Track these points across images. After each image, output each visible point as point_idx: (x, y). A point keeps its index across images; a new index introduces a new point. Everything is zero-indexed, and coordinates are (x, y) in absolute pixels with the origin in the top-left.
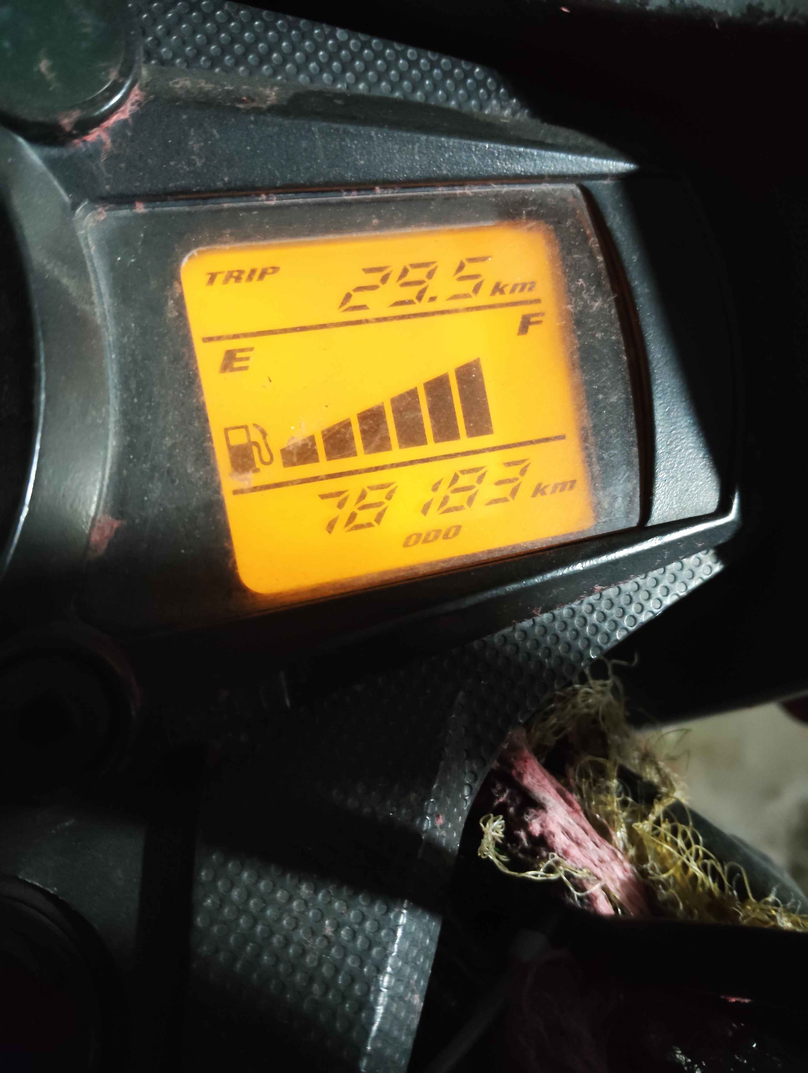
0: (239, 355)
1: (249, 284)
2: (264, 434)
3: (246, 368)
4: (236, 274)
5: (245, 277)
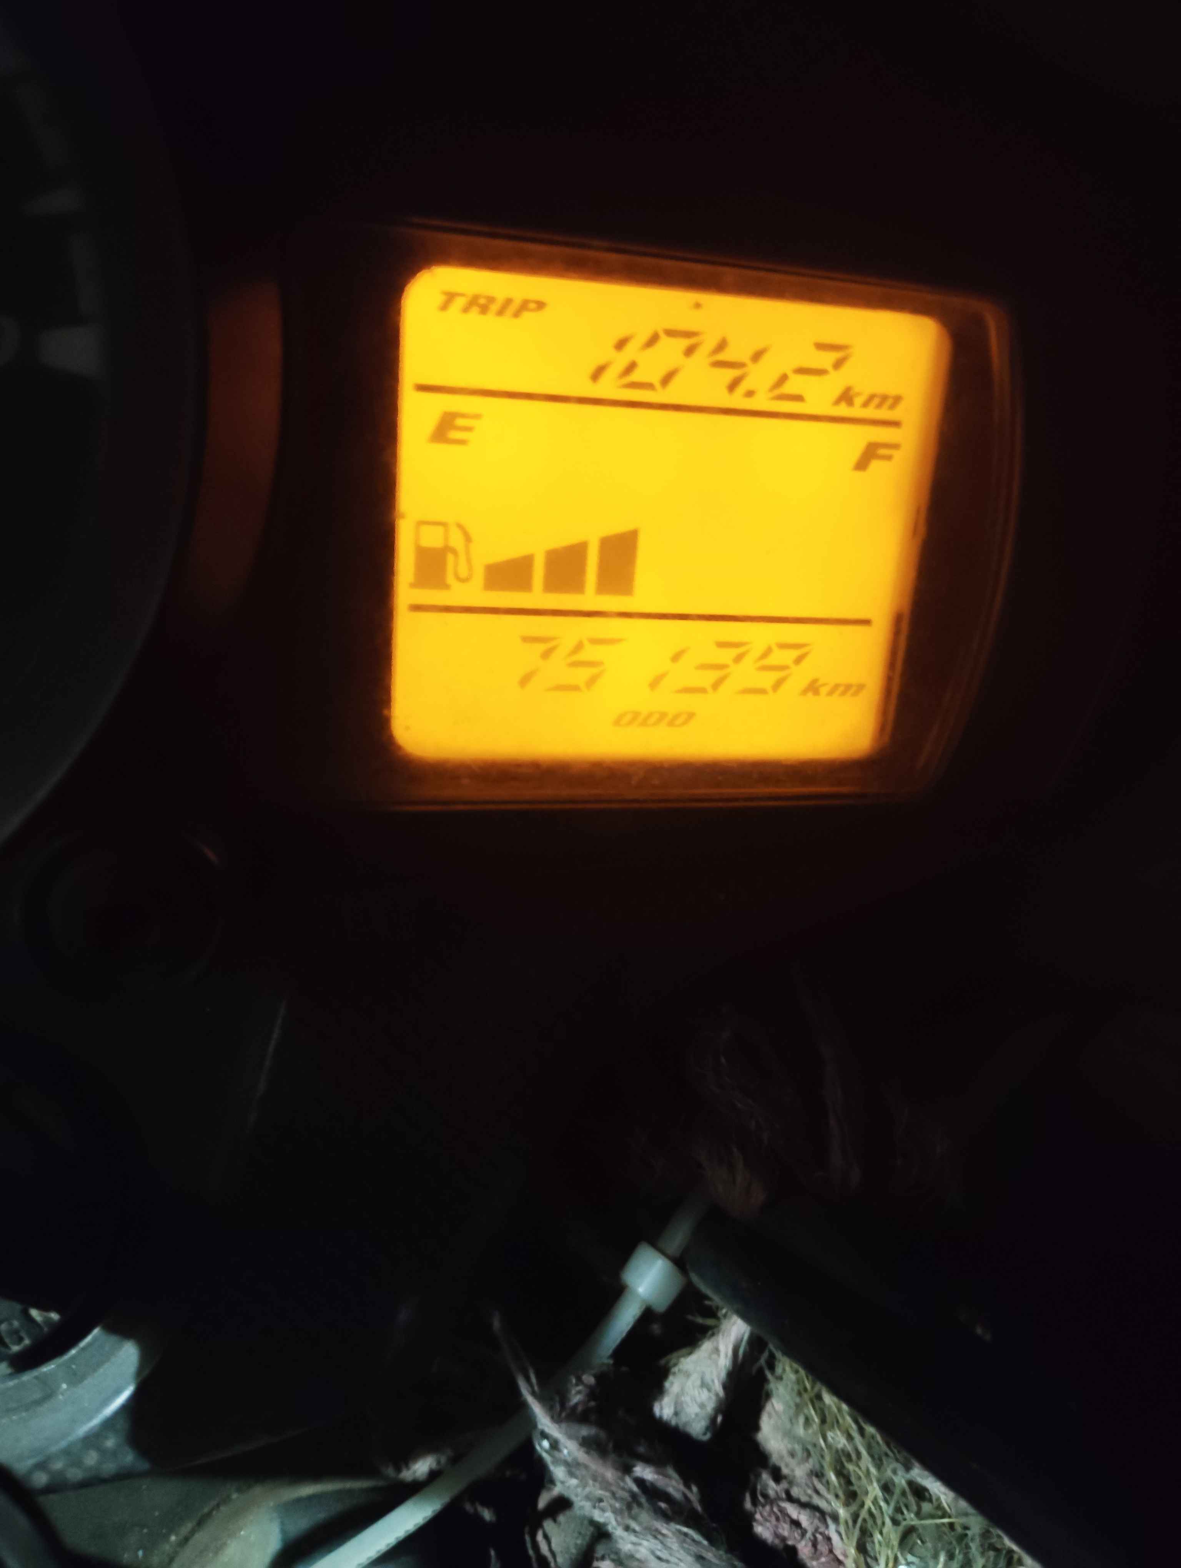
0: (460, 422)
1: (500, 319)
2: (468, 538)
3: (464, 442)
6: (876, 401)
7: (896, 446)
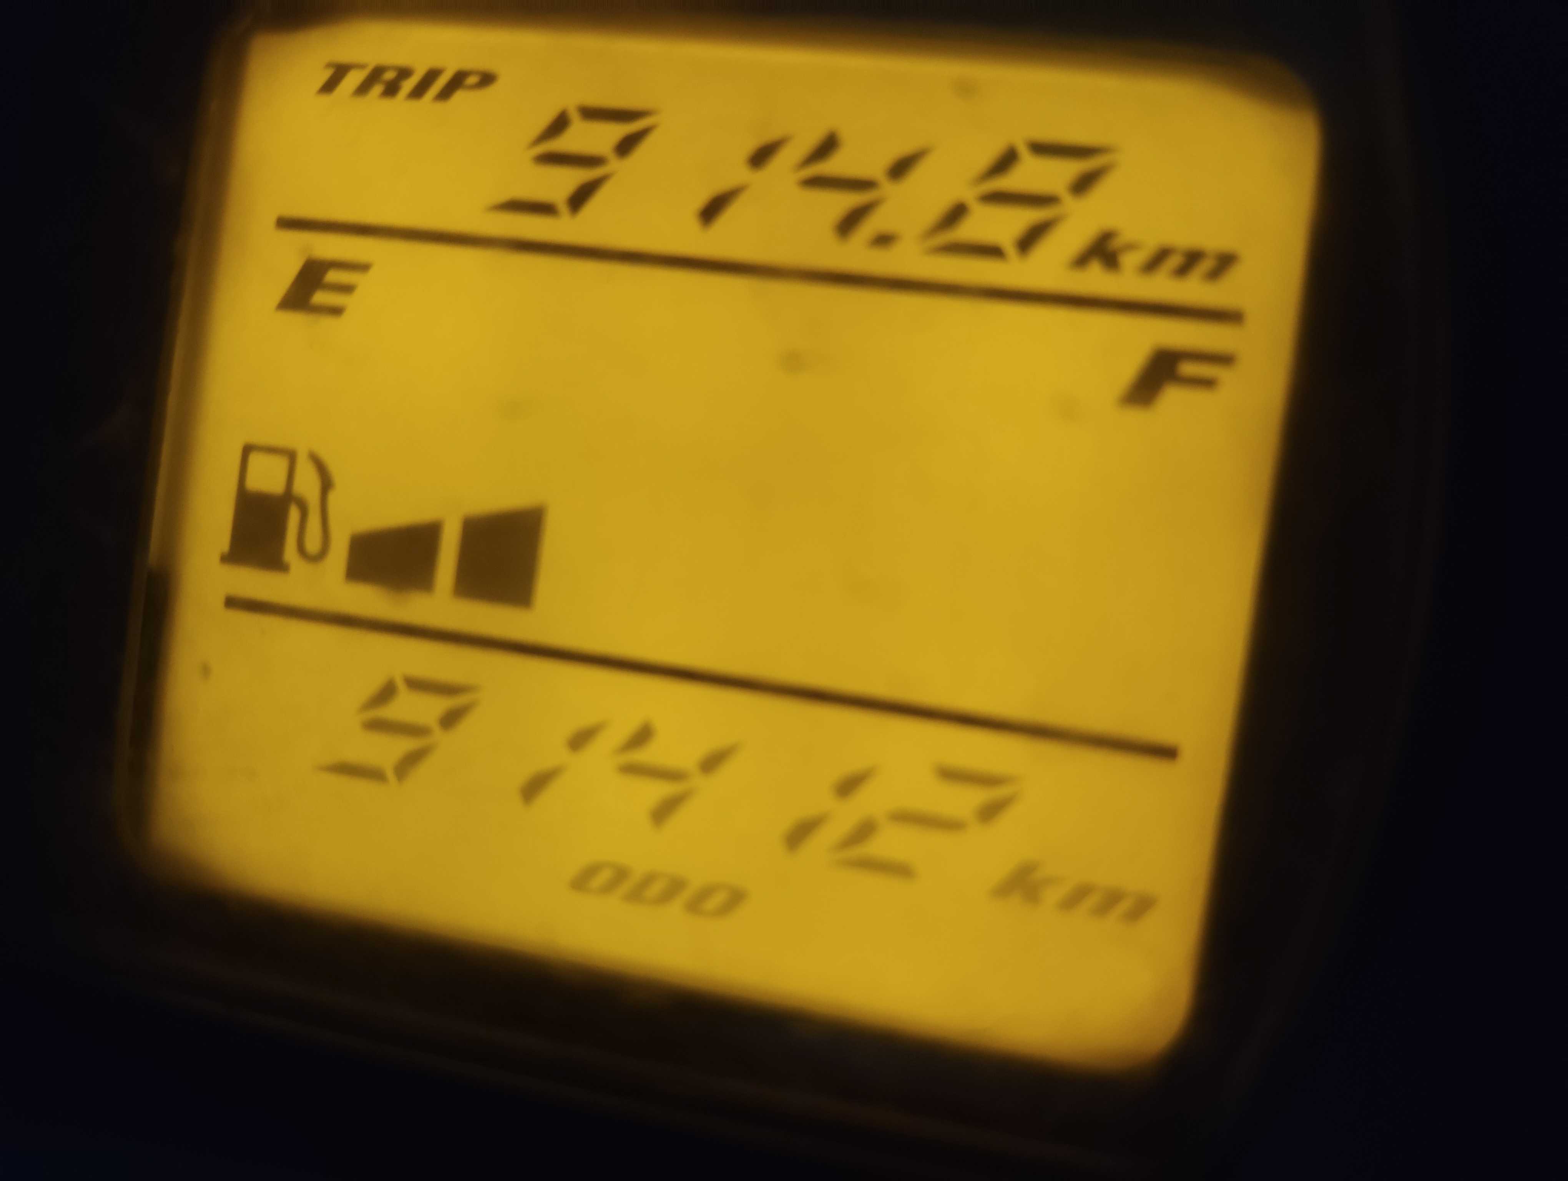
0: (332, 276)
1: (415, 104)
2: (326, 484)
3: (336, 311)
4: (389, 75)
5: (408, 85)
6: (1173, 262)
7: (1224, 359)
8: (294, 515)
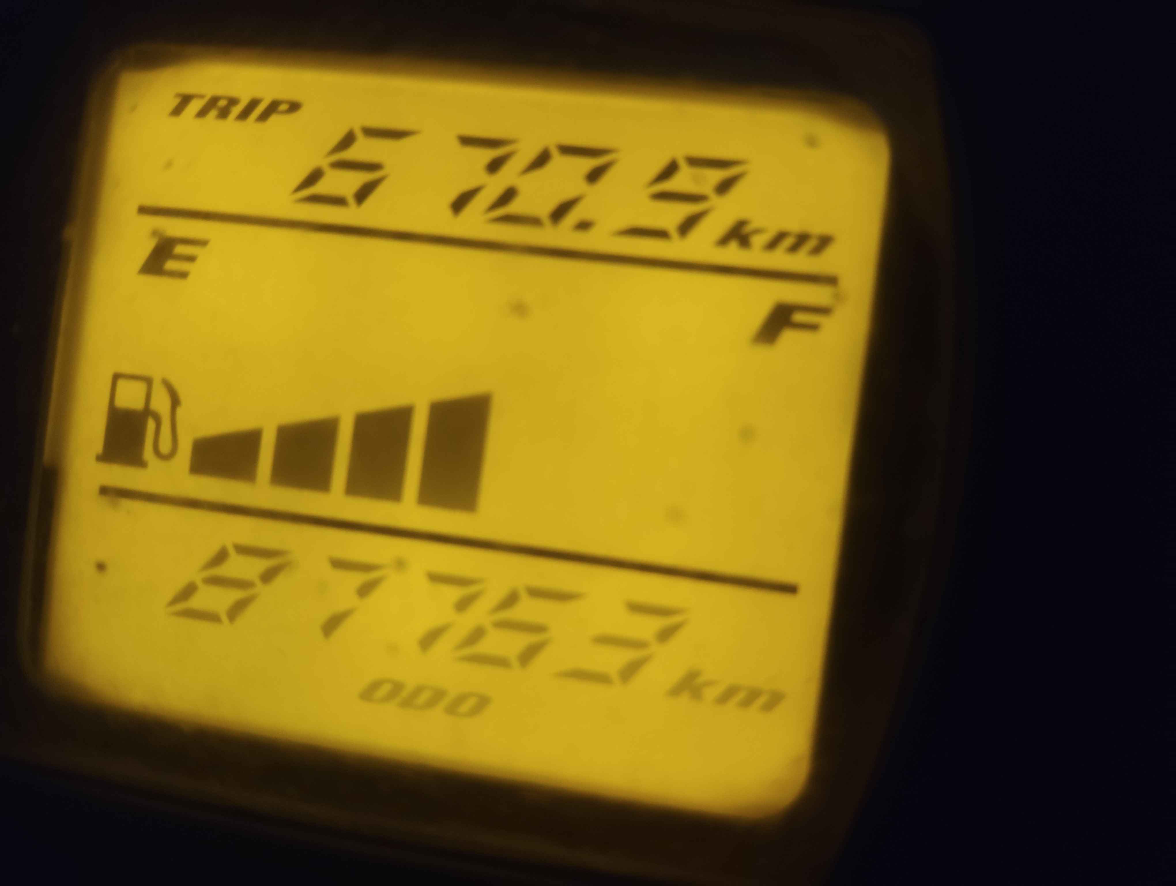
6: (788, 242)
7: (823, 311)
8: (151, 425)
